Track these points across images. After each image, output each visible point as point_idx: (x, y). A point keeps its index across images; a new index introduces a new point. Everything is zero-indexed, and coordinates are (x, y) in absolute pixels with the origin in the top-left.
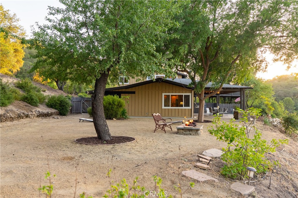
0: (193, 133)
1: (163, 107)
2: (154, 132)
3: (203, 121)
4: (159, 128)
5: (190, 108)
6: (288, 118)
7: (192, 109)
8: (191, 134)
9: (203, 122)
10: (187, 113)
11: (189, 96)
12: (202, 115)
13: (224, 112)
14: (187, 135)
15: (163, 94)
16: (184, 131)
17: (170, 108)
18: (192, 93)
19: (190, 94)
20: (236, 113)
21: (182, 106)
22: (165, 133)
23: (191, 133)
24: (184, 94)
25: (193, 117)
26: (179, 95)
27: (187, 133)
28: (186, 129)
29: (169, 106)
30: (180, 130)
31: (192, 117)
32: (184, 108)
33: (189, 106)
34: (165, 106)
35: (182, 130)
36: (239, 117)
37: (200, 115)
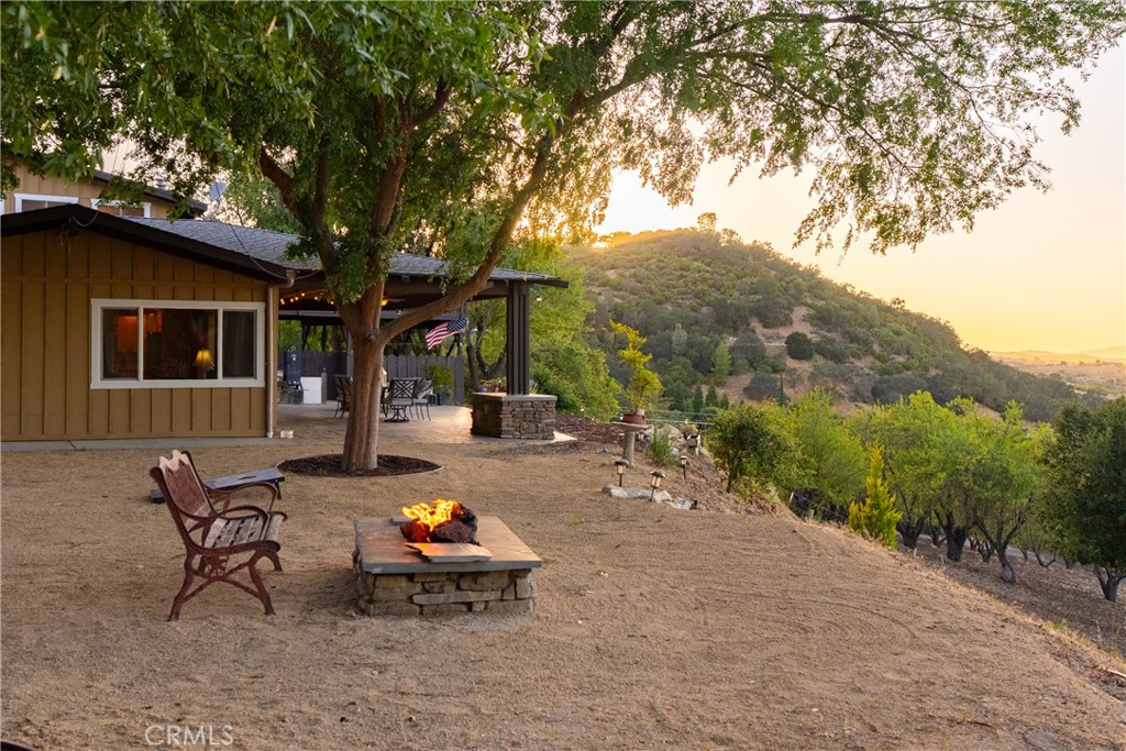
0: (486, 596)
1: (98, 382)
2: (175, 614)
3: (374, 463)
4: (219, 578)
5: (257, 383)
6: (741, 428)
7: (266, 390)
8: (470, 606)
10: (240, 413)
11: (250, 317)
12: (369, 431)
13: (415, 400)
14: (438, 612)
15: (98, 305)
16: (418, 588)
17: (141, 383)
18: (266, 301)
19: (256, 306)
20: (486, 407)
21: (213, 375)
22: (269, 610)
23: (472, 596)
24: (221, 307)
25: (277, 434)
26: (167, 312)
27: (440, 598)
28: (438, 574)
29: (134, 375)
30: (391, 582)
31: (271, 434)
32: (221, 382)
33: (249, 372)
34: (107, 375)
35: (404, 583)
36: (504, 423)
37: (362, 428)
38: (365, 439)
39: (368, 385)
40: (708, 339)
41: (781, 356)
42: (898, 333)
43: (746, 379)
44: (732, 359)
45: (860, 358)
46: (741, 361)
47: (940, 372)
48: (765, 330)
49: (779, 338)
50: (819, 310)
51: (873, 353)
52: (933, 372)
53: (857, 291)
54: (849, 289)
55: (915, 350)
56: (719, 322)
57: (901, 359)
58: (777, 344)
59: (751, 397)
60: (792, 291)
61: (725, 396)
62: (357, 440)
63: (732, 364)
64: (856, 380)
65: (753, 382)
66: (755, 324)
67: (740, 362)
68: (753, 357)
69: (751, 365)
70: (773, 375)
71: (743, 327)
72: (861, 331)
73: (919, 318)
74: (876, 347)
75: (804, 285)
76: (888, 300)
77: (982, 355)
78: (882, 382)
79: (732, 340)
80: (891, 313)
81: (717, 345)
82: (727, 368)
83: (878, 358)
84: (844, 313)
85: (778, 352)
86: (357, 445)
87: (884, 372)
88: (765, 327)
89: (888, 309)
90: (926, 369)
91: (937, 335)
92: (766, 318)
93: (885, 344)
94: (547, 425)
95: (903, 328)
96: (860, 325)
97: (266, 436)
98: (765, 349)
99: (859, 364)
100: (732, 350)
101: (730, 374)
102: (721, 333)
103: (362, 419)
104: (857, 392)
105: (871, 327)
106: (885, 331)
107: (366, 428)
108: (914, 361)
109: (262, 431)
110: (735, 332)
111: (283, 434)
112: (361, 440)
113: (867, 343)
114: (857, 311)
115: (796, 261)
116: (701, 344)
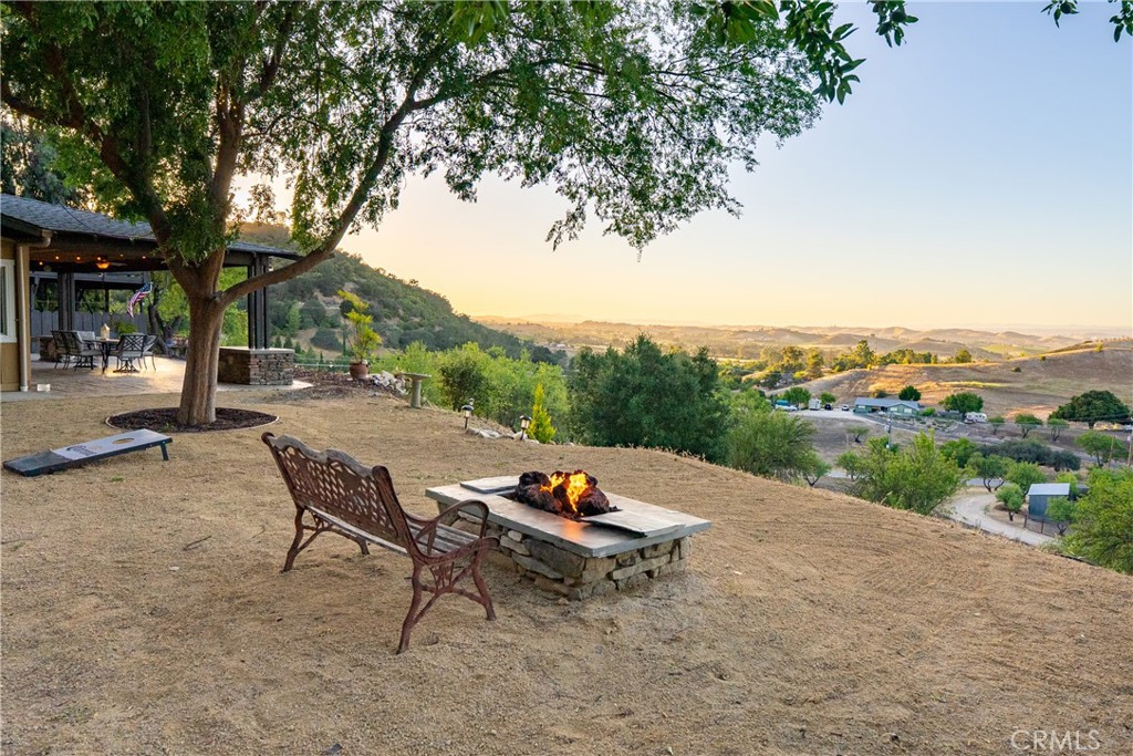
2: (404, 644)
3: (212, 416)
4: (445, 590)
5: (7, 338)
7: (18, 345)
8: (649, 573)
9: (212, 427)
14: (630, 585)
16: (614, 564)
22: (490, 615)
23: (654, 563)
25: (33, 388)
27: (633, 570)
30: (598, 563)
31: (26, 388)
35: (606, 561)
36: (252, 373)
37: (202, 384)
38: (205, 394)
39: (209, 344)
40: (283, 304)
41: (337, 316)
42: (415, 303)
43: (312, 332)
44: (302, 318)
45: (390, 318)
46: (309, 320)
47: (441, 328)
48: (325, 299)
49: (335, 303)
50: (362, 285)
51: (399, 316)
52: (437, 329)
53: (387, 274)
54: (381, 272)
55: (426, 314)
56: (290, 291)
57: (417, 320)
58: (334, 308)
59: (316, 345)
60: (343, 271)
61: (298, 344)
62: (199, 396)
63: (302, 322)
64: (388, 333)
65: (317, 334)
66: (317, 293)
67: (307, 320)
68: (318, 317)
69: (316, 322)
70: (332, 330)
71: (308, 296)
72: (391, 301)
73: (427, 292)
74: (401, 312)
75: (352, 268)
76: (407, 280)
77: (465, 318)
78: (405, 335)
79: (300, 304)
80: (412, 289)
81: (290, 307)
82: (298, 324)
83: (402, 319)
84: (379, 288)
85: (334, 313)
86: (198, 401)
87: (406, 328)
88: (325, 296)
89: (408, 287)
90: (433, 327)
91: (438, 303)
92: (325, 289)
93: (407, 309)
94: (287, 373)
95: (418, 299)
96: (390, 296)
97: (19, 390)
98: (325, 311)
99: (390, 322)
100: (301, 311)
101: (301, 329)
102: (292, 299)
103: (203, 376)
104: (389, 341)
105: (397, 298)
106: (406, 301)
107: (207, 385)
108: (426, 322)
109: (17, 385)
110: (302, 298)
111: (39, 388)
112: (202, 396)
113: (395, 309)
114: (387, 287)
115: (345, 250)
116: (278, 306)
